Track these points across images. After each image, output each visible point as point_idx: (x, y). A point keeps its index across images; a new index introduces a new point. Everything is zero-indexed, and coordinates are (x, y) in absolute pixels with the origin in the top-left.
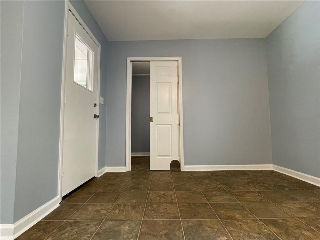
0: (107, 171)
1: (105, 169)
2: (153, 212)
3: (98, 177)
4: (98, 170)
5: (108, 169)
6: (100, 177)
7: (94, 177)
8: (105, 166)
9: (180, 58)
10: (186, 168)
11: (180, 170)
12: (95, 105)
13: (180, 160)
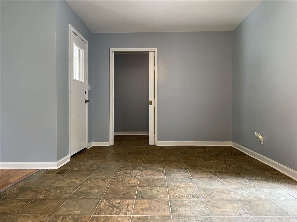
0: (93, 145)
1: (92, 143)
2: (118, 182)
3: (88, 148)
4: (88, 143)
5: (94, 144)
6: (90, 149)
7: (85, 148)
8: (92, 141)
9: (156, 50)
10: (159, 143)
11: (154, 145)
12: (85, 92)
13: (154, 137)
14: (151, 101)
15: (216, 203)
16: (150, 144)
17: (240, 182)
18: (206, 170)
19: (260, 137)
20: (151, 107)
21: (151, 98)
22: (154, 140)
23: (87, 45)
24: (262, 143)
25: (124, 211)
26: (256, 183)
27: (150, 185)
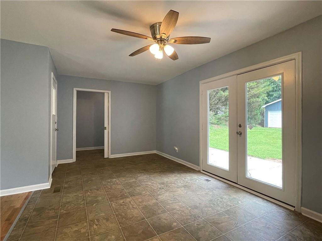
3: (56, 167)
5: (59, 162)
9: (110, 92)
10: (112, 156)
11: (108, 158)
12: (56, 123)
13: (108, 153)
14: (106, 127)
15: (172, 190)
16: (105, 157)
17: (175, 176)
18: (154, 171)
19: (176, 148)
20: (106, 132)
21: (106, 125)
22: (107, 154)
23: (57, 85)
24: (177, 152)
25: (131, 206)
26: (182, 175)
27: (131, 187)
